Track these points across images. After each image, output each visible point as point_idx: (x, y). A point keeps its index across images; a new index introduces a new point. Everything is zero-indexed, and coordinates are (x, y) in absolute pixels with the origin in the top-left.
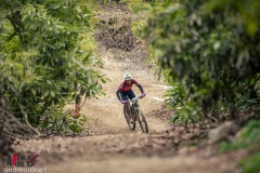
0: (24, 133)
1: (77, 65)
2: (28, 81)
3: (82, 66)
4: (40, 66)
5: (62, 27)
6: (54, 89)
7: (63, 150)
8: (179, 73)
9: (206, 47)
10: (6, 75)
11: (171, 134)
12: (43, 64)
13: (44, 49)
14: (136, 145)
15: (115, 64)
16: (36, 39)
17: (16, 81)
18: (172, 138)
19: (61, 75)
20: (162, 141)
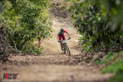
0: (14, 53)
1: (40, 24)
2: (17, 30)
3: (42, 24)
4: (23, 23)
5: (34, 6)
6: (29, 34)
7: (30, 61)
8: (82, 30)
9: (95, 19)
10: (7, 26)
11: (79, 57)
12: (25, 22)
13: (25, 16)
14: (63, 60)
15: (58, 24)
16: (22, 11)
17: (12, 29)
18: (79, 58)
19: (32, 28)
20: (74, 59)
